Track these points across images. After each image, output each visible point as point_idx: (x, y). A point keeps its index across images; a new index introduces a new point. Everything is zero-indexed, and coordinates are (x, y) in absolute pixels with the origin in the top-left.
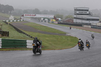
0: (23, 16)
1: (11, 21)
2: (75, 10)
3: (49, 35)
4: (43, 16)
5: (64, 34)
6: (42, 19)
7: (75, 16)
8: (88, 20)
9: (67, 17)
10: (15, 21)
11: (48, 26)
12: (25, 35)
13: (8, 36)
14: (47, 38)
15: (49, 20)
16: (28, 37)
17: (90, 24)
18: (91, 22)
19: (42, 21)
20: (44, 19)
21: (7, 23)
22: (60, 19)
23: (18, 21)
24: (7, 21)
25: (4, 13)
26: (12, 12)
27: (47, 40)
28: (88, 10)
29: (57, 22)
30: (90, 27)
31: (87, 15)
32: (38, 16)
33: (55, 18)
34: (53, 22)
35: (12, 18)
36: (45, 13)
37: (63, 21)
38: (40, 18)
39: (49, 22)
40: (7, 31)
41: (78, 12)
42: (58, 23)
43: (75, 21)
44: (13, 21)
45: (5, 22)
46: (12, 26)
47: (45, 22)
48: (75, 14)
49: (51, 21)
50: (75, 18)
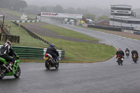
0: (40, 15)
1: (23, 22)
2: (112, 8)
3: (74, 42)
4: (68, 16)
5: (96, 41)
6: (67, 20)
7: (112, 17)
8: (129, 22)
9: (101, 18)
10: (29, 21)
11: (75, 30)
12: (41, 41)
13: (18, 42)
14: (72, 47)
15: (75, 21)
16: (46, 44)
17: (132, 29)
18: (134, 25)
19: (66, 23)
20: (69, 19)
21: (18, 25)
22: (90, 20)
23: (33, 21)
24: (18, 22)
25: (14, 10)
26: (25, 9)
27: (73, 49)
28: (129, 9)
29: (86, 25)
30: (132, 32)
31: (129, 15)
32: (60, 15)
33: (83, 19)
34: (81, 25)
35: (24, 17)
36: (71, 11)
37: (95, 24)
38: (64, 18)
39: (75, 24)
40: (17, 35)
41: (116, 11)
42: (89, 26)
43: (111, 23)
44: (26, 22)
45: (15, 23)
46: (24, 28)
47: (70, 23)
48: (112, 14)
49: (78, 23)
50: (112, 19)
